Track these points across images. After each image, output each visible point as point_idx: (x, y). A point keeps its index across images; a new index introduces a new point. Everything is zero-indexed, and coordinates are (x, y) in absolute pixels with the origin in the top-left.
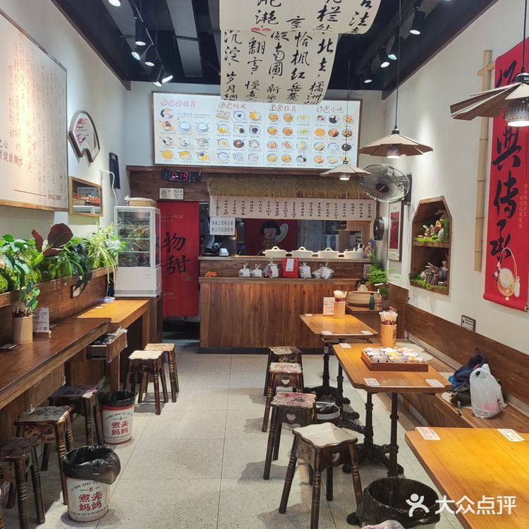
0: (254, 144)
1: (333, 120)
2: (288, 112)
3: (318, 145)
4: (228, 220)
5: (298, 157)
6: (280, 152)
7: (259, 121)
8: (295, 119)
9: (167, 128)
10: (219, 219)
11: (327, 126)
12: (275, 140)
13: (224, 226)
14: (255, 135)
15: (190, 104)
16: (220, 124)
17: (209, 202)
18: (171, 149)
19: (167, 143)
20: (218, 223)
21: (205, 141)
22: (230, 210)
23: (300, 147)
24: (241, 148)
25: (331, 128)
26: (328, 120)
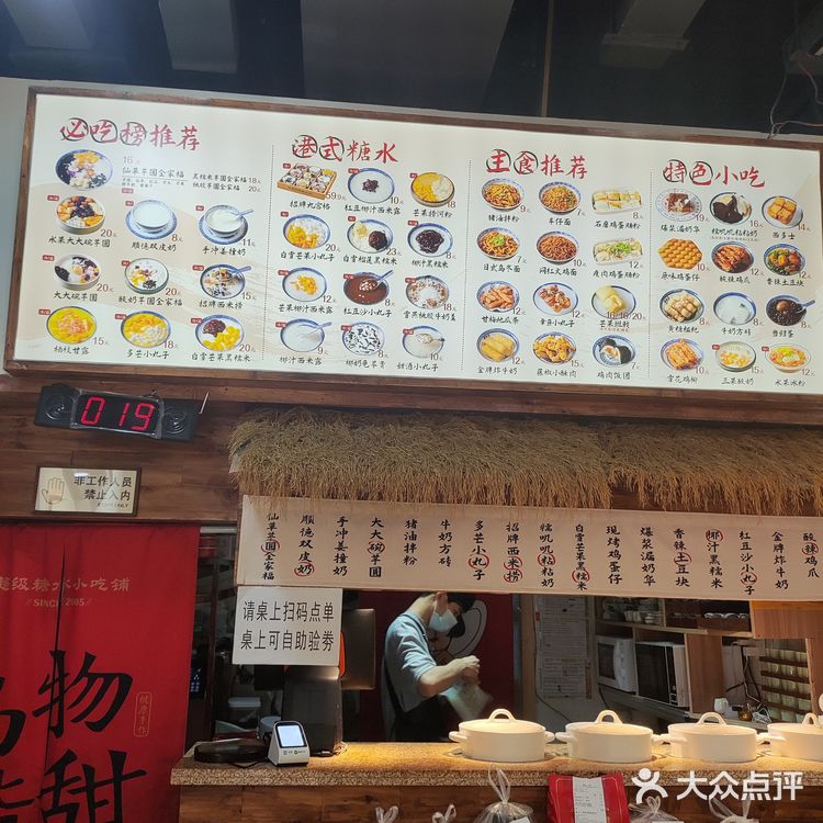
0: (427, 293)
1: (727, 213)
2: (557, 177)
3: (678, 300)
4: (310, 597)
5: (600, 344)
6: (530, 322)
7: (445, 208)
8: (584, 204)
9: (78, 222)
10: (272, 596)
11: (707, 233)
12: (508, 277)
13: (295, 626)
14: (433, 257)
15: (177, 136)
16: (293, 213)
17: (236, 524)
18: (87, 305)
19: (74, 278)
20: (270, 612)
21: (232, 276)
22: (323, 556)
23: (606, 304)
24: (376, 307)
25: (722, 239)
26: (706, 211)
